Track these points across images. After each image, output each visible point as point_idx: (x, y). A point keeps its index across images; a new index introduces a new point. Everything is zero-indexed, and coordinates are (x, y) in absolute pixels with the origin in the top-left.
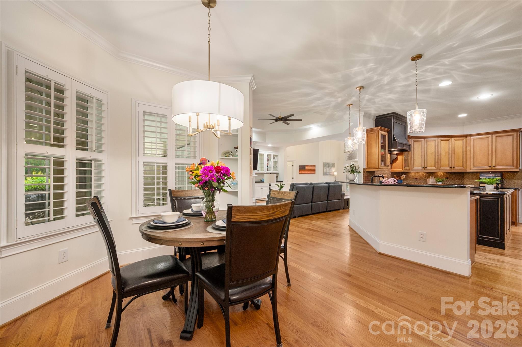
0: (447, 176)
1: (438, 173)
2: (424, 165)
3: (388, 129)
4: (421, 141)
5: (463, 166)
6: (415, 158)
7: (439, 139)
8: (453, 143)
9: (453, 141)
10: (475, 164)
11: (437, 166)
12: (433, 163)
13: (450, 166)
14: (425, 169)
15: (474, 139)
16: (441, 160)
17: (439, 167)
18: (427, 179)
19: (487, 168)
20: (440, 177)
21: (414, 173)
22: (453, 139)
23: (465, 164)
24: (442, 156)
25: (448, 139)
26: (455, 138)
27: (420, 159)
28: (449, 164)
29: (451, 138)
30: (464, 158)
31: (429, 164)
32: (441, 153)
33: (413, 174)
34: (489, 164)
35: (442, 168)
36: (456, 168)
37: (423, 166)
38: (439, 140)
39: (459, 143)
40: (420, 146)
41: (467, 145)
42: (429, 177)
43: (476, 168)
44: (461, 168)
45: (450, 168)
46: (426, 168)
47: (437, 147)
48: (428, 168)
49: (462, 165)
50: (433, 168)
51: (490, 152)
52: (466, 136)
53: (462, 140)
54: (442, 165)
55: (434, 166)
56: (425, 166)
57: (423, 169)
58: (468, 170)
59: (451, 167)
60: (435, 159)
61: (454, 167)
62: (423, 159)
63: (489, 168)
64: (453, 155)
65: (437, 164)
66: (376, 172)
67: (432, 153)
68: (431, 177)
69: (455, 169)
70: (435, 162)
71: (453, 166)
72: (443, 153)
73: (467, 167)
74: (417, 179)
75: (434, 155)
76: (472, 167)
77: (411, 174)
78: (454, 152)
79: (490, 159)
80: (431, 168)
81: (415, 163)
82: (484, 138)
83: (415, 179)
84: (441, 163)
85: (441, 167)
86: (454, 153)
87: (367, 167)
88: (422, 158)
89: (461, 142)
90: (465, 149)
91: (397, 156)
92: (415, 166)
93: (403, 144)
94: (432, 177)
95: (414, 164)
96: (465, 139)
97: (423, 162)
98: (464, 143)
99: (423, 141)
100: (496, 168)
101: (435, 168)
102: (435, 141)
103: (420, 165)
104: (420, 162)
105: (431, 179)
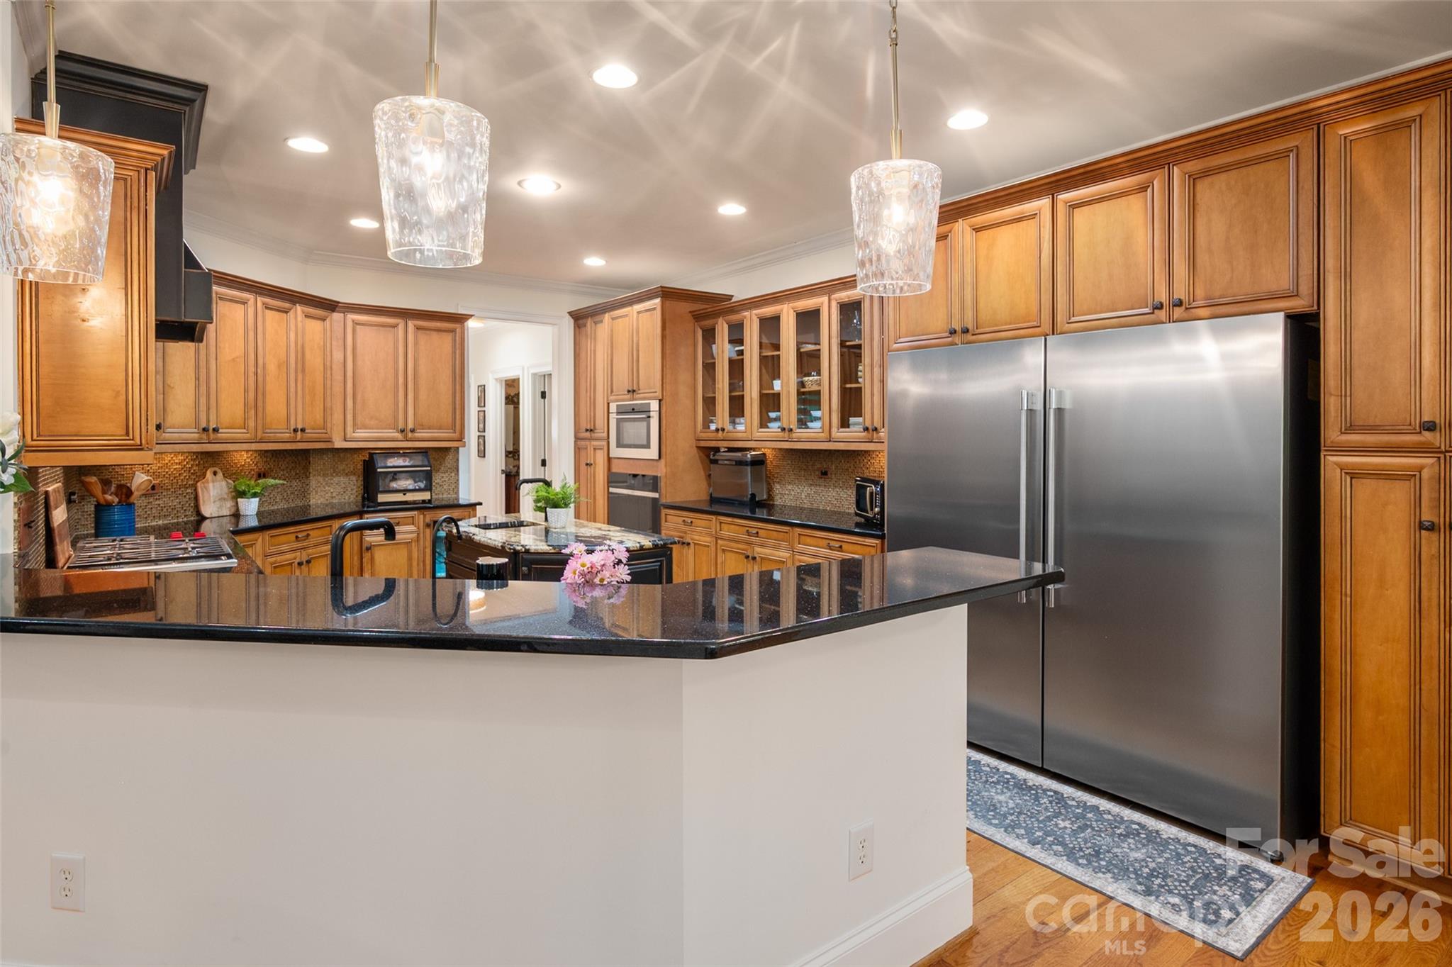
0: (262, 466)
2: (208, 421)
5: (323, 425)
6: (169, 381)
7: (259, 298)
8: (300, 325)
9: (299, 319)
10: (360, 419)
11: (251, 424)
12: (239, 410)
13: (294, 424)
14: (211, 436)
15: (356, 323)
16: (264, 395)
17: (260, 428)
18: (194, 485)
19: (394, 433)
20: (241, 471)
22: (298, 308)
23: (330, 419)
24: (267, 377)
25: (287, 305)
26: (305, 309)
27: (191, 386)
28: (288, 417)
29: (294, 303)
30: (329, 392)
31: (225, 416)
32: (264, 364)
34: (396, 418)
35: (269, 435)
36: (308, 433)
37: (204, 425)
38: (259, 305)
39: (315, 332)
41: (336, 344)
42: (204, 475)
43: (361, 434)
44: (321, 434)
45: (292, 435)
46: (216, 430)
47: (252, 336)
49: (321, 420)
50: (240, 433)
51: (401, 380)
52: (331, 306)
53: (323, 319)
54: (268, 419)
55: (240, 421)
56: (213, 426)
57: (204, 436)
58: (338, 443)
59: (295, 430)
60: (246, 391)
61: (302, 430)
62: (203, 389)
63: (400, 435)
64: (300, 377)
65: (252, 412)
67: (231, 360)
68: (209, 474)
69: (306, 436)
70: (246, 404)
71: (300, 426)
72: (272, 367)
73: (336, 428)
74: (154, 487)
75: (242, 371)
76: (349, 429)
78: (301, 364)
79: (401, 405)
80: (235, 434)
81: (170, 404)
82: (382, 326)
84: (264, 408)
85: (264, 428)
86: (303, 371)
88: (197, 379)
89: (318, 326)
90: (327, 358)
92: (169, 419)
94: (215, 473)
96: (329, 316)
97: (203, 400)
98: (328, 336)
100: (416, 434)
101: (245, 431)
102: (244, 303)
103: (190, 418)
104: (190, 400)
105: (213, 482)
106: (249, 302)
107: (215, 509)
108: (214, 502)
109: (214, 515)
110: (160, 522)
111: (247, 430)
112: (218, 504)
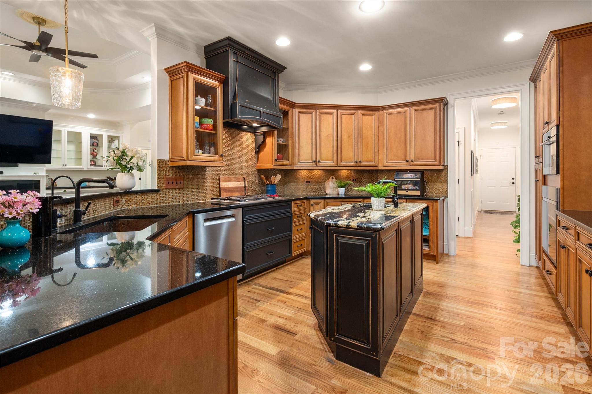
0: (355, 177)
1: (342, 171)
2: (316, 158)
3: (222, 76)
4: (311, 113)
5: (373, 160)
6: (301, 145)
7: (340, 111)
8: (359, 119)
9: (359, 116)
10: (389, 157)
11: (335, 159)
12: (330, 154)
13: (356, 160)
14: (318, 164)
15: (388, 114)
16: (341, 148)
17: (339, 161)
18: (325, 182)
19: (403, 163)
20: (345, 178)
21: (305, 171)
22: (359, 112)
23: (376, 157)
24: (343, 141)
25: (352, 112)
26: (363, 112)
27: (310, 146)
28: (353, 158)
29: (357, 110)
30: (376, 146)
31: (324, 156)
32: (341, 137)
33: (304, 173)
34: (406, 156)
35: (343, 163)
36: (364, 163)
37: (314, 159)
38: (339, 114)
39: (369, 121)
40: (310, 122)
41: (379, 124)
42: (329, 178)
43: (390, 163)
44: (371, 163)
45: (355, 164)
46: (319, 162)
47: (335, 126)
48: (323, 163)
49: (372, 158)
50: (330, 163)
51: (408, 137)
52: (377, 109)
53: (373, 115)
54: (343, 158)
55: (330, 158)
56: (318, 159)
57: (315, 163)
58: (381, 168)
59: (357, 162)
60: (333, 147)
61: (360, 162)
62: (314, 147)
63: (406, 163)
64: (359, 140)
65: (335, 155)
66: (207, 169)
67: (328, 135)
68: (330, 179)
70: (333, 152)
71: (359, 160)
72: (345, 137)
73: (380, 161)
74: (309, 182)
75: (331, 140)
76: (385, 161)
77: (300, 174)
78: (360, 135)
79: (408, 149)
80: (328, 163)
81: (302, 153)
82: (400, 113)
83: (307, 182)
84: (341, 154)
85: (341, 161)
86: (362, 137)
87: (170, 157)
88: (312, 143)
89: (370, 118)
90: (376, 131)
91: (265, 138)
92: (301, 158)
93: (260, 111)
94: (333, 178)
95: (299, 155)
96: (376, 113)
97: (314, 151)
98: (376, 121)
99: (314, 113)
100: (415, 163)
101: (332, 162)
102: (332, 114)
103: (309, 157)
104: (309, 151)
105: (331, 181)
106: (335, 113)
107: (331, 191)
108: (331, 188)
109: (330, 193)
110: (312, 194)
111: (334, 161)
112: (332, 189)
